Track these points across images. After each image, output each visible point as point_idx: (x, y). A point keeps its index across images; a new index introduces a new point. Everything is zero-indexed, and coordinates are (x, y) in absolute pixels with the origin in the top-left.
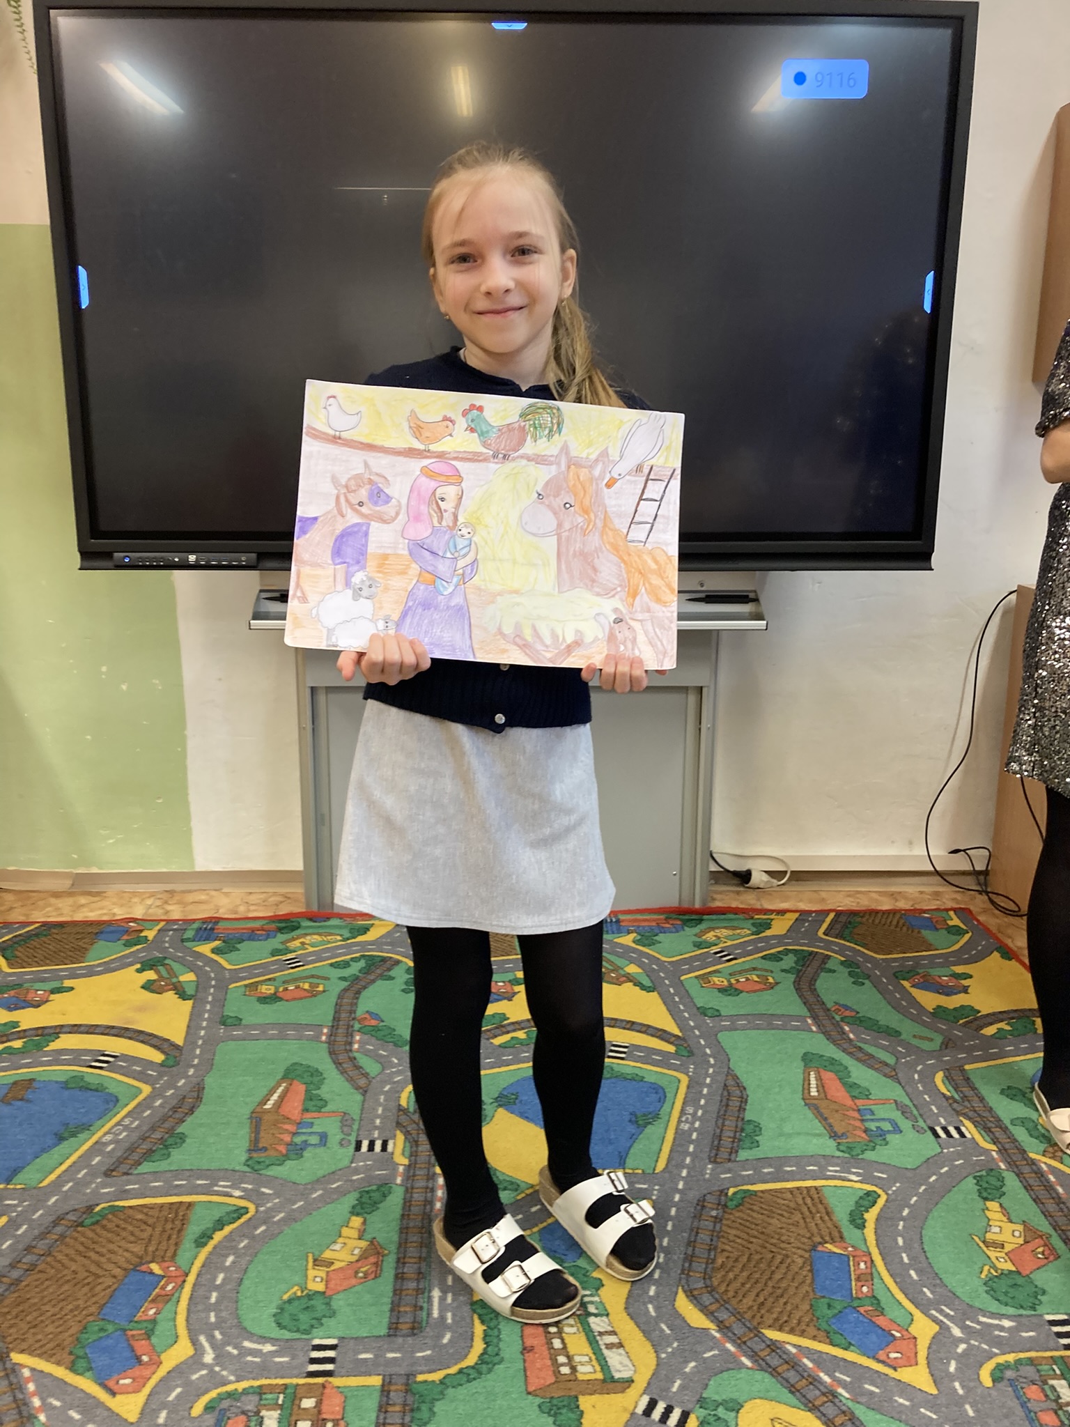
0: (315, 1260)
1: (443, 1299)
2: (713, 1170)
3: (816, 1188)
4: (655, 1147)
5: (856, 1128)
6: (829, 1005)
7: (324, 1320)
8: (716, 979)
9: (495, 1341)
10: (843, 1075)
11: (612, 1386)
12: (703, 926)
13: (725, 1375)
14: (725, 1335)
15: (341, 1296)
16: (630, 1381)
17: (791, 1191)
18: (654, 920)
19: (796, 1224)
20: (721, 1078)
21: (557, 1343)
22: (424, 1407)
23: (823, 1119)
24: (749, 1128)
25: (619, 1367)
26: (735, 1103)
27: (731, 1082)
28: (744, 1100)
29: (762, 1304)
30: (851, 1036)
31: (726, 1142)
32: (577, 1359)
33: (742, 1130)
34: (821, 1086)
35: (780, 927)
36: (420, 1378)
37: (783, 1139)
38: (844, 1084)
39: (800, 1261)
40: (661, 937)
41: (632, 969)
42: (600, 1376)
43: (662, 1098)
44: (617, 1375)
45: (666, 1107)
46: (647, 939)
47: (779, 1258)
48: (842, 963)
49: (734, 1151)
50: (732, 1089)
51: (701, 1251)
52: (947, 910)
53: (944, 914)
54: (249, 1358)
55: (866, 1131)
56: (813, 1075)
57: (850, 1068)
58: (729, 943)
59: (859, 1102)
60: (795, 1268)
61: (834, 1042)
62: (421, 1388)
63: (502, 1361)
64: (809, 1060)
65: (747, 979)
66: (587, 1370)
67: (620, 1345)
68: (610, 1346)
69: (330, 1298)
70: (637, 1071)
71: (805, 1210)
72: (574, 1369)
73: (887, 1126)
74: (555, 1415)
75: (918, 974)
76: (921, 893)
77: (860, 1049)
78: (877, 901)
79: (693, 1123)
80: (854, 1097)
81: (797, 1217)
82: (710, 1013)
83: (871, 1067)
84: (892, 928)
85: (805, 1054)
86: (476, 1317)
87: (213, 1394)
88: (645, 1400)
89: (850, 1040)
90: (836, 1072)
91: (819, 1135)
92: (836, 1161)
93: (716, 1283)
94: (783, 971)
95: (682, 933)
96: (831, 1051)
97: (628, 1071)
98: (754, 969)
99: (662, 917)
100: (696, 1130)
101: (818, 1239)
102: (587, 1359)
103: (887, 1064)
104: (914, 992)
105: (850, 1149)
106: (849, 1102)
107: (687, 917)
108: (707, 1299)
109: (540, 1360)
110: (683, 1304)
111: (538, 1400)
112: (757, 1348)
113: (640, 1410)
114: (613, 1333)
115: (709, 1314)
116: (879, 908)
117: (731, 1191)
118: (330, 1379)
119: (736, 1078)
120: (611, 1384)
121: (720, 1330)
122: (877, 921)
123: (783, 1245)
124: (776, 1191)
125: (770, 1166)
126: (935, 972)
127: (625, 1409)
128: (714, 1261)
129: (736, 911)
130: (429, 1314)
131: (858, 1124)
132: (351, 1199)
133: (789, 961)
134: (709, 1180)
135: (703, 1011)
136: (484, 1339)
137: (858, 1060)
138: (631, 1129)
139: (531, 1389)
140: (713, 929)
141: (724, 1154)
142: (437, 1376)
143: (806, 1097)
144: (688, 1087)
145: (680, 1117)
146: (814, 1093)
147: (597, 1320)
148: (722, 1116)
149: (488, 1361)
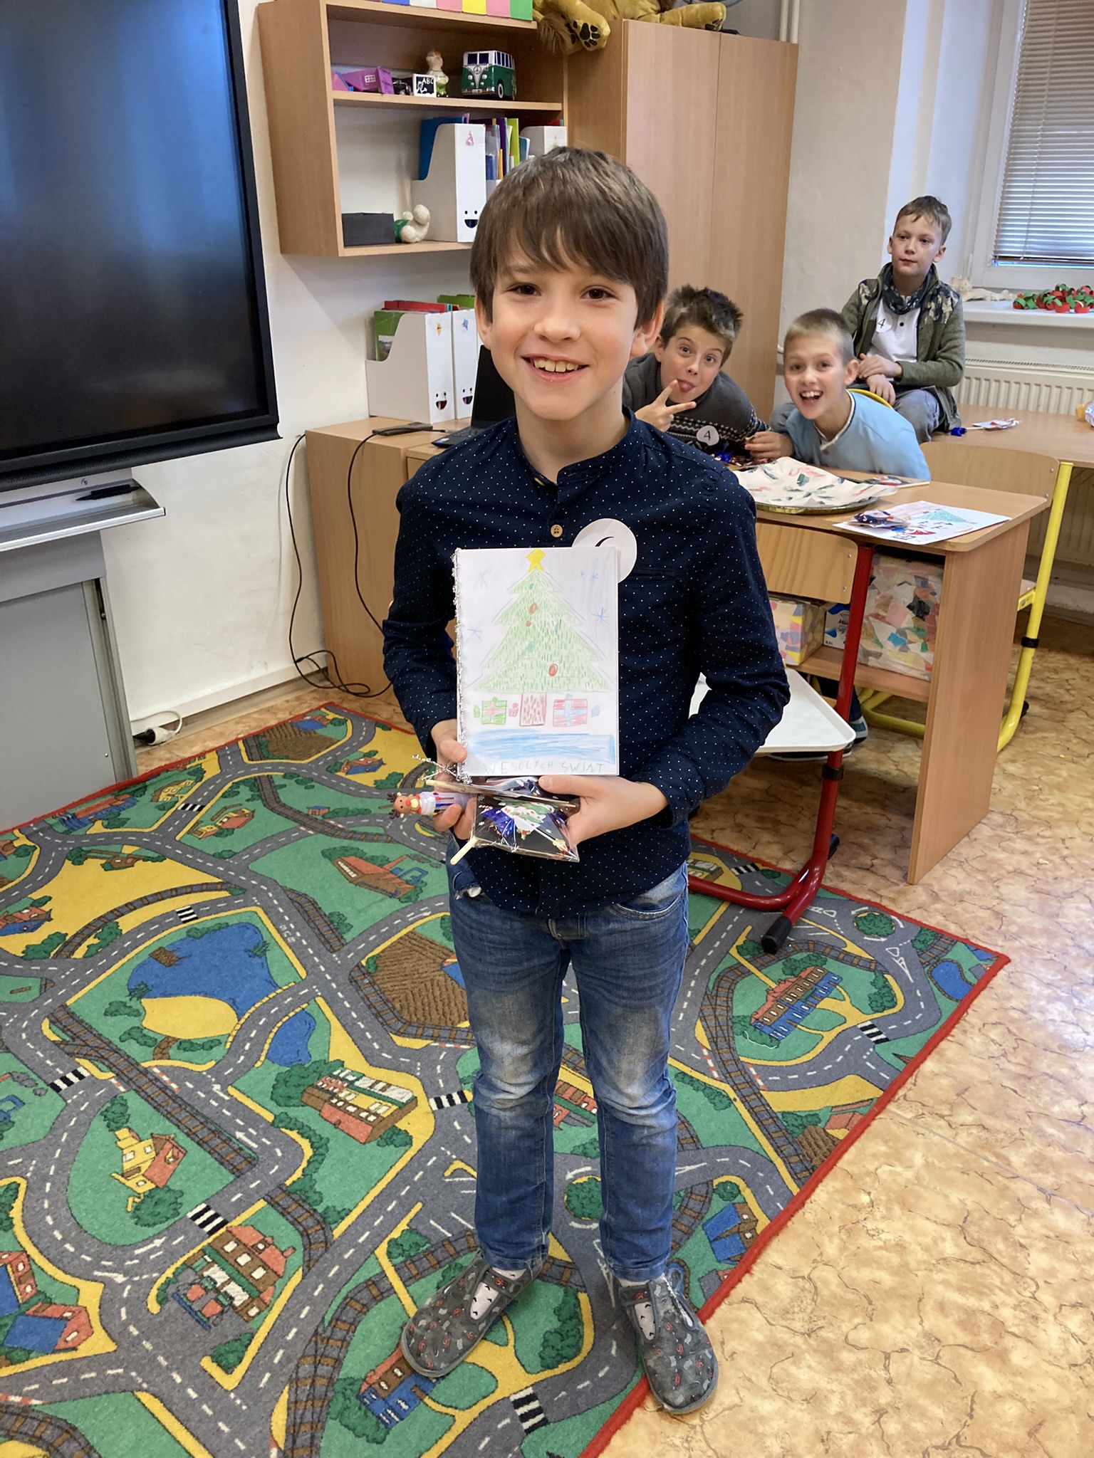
0: (123, 1175)
1: (249, 1136)
2: (339, 956)
3: (411, 932)
4: (286, 963)
5: (400, 884)
6: (305, 811)
7: (179, 1200)
8: (204, 828)
9: (311, 1133)
10: (361, 855)
11: (407, 1108)
12: (150, 791)
13: (461, 1060)
14: (440, 1042)
15: (172, 1180)
16: (414, 1099)
17: (398, 942)
18: (106, 802)
19: (420, 959)
20: (283, 896)
21: (351, 1109)
22: (310, 1194)
23: (376, 889)
24: (335, 919)
25: (400, 1096)
26: (309, 907)
27: (293, 896)
28: (314, 903)
29: (444, 1014)
30: (340, 826)
31: (329, 935)
32: (372, 1108)
33: (332, 922)
34: (353, 869)
35: (211, 767)
36: (288, 1183)
37: (362, 914)
38: (367, 860)
39: (442, 978)
40: (124, 814)
41: (128, 850)
42: (395, 1107)
43: (257, 931)
44: (404, 1101)
45: (264, 933)
46: (113, 819)
47: (429, 984)
48: (284, 777)
49: (340, 938)
50: (298, 899)
51: (380, 1006)
52: (319, 708)
53: (318, 712)
54: (152, 1257)
55: (407, 882)
56: (342, 865)
57: (361, 848)
58: (186, 796)
59: (387, 866)
60: (442, 983)
61: (332, 835)
62: (296, 1186)
63: (328, 1140)
64: (328, 854)
65: (229, 818)
66: (384, 1110)
67: (389, 1085)
68: (383, 1089)
69: (166, 1186)
70: (217, 921)
71: (417, 948)
72: (375, 1114)
73: (417, 874)
74: (392, 1143)
75: (342, 764)
76: (288, 701)
77: (355, 832)
78: (262, 720)
79: (294, 935)
80: (381, 866)
81: (417, 955)
82: (225, 854)
83: (373, 841)
84: (294, 736)
85: (323, 853)
86: (283, 1130)
87: (154, 1292)
88: (433, 1102)
89: (342, 830)
90: (355, 855)
91: (382, 900)
92: (409, 909)
93: (408, 1018)
94: (248, 800)
95: (138, 804)
96: (337, 843)
97: (209, 925)
98: (226, 808)
99: (109, 797)
100: (301, 938)
101: (439, 960)
102: (378, 1105)
103: (380, 835)
104: (349, 777)
105: (409, 899)
106: (381, 870)
107: (132, 789)
108: (410, 1030)
109: (352, 1125)
110: (400, 1041)
111: (374, 1143)
112: (464, 1037)
113: (435, 1107)
114: (378, 1082)
115: (421, 1037)
116: (268, 725)
117: (363, 962)
118: (229, 1225)
119: (292, 891)
120: (405, 1108)
121: (435, 1041)
122: (278, 736)
123: (424, 975)
124: (389, 947)
125: (372, 935)
126: (352, 758)
127: (427, 1113)
128: (395, 1008)
129: (165, 769)
130: (250, 1149)
131: (399, 881)
132: (99, 1124)
133: (245, 792)
134: (342, 964)
135: (220, 857)
136: (303, 1137)
137: (359, 840)
138: (257, 961)
139: (363, 1141)
140: (161, 790)
141: (336, 944)
142: (298, 1173)
143: (351, 881)
144: (266, 913)
145: (282, 936)
146: (354, 876)
147: (360, 1081)
148: (309, 920)
149: (320, 1147)
